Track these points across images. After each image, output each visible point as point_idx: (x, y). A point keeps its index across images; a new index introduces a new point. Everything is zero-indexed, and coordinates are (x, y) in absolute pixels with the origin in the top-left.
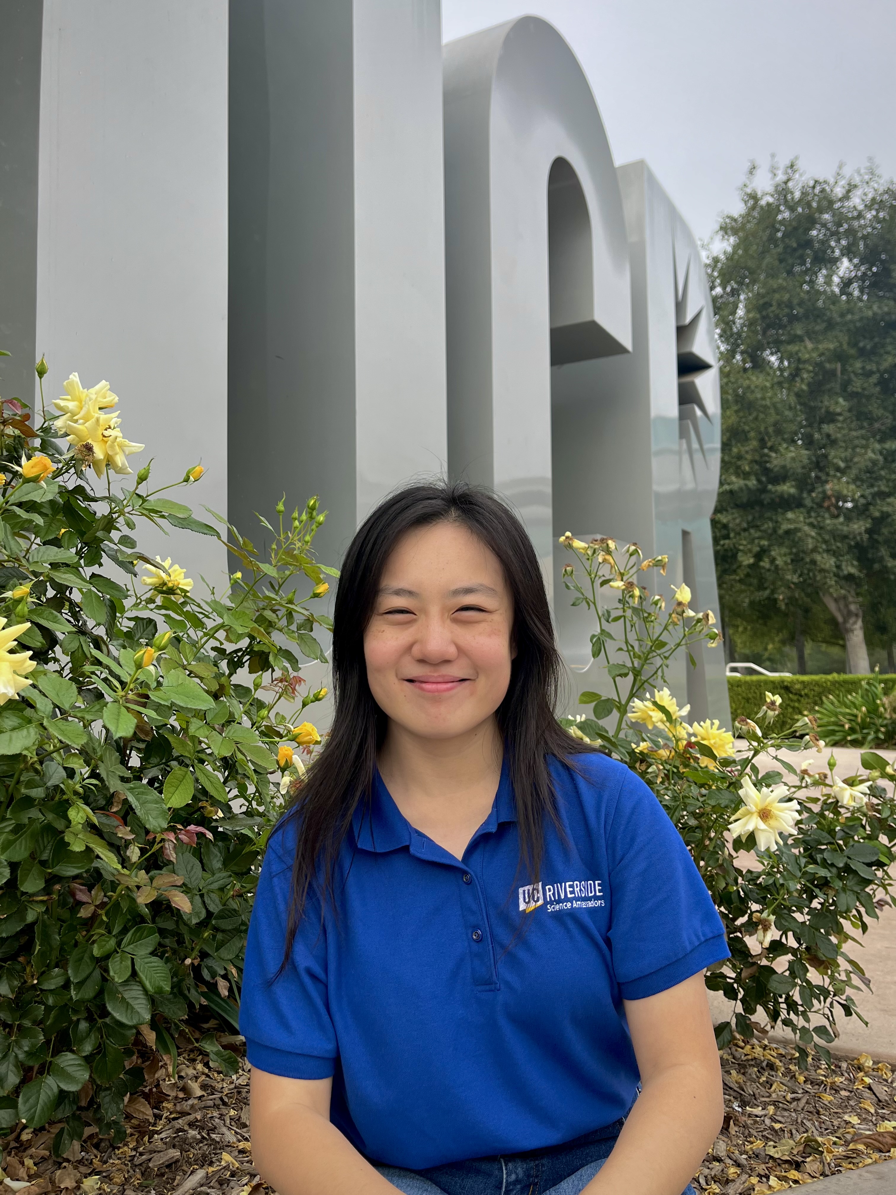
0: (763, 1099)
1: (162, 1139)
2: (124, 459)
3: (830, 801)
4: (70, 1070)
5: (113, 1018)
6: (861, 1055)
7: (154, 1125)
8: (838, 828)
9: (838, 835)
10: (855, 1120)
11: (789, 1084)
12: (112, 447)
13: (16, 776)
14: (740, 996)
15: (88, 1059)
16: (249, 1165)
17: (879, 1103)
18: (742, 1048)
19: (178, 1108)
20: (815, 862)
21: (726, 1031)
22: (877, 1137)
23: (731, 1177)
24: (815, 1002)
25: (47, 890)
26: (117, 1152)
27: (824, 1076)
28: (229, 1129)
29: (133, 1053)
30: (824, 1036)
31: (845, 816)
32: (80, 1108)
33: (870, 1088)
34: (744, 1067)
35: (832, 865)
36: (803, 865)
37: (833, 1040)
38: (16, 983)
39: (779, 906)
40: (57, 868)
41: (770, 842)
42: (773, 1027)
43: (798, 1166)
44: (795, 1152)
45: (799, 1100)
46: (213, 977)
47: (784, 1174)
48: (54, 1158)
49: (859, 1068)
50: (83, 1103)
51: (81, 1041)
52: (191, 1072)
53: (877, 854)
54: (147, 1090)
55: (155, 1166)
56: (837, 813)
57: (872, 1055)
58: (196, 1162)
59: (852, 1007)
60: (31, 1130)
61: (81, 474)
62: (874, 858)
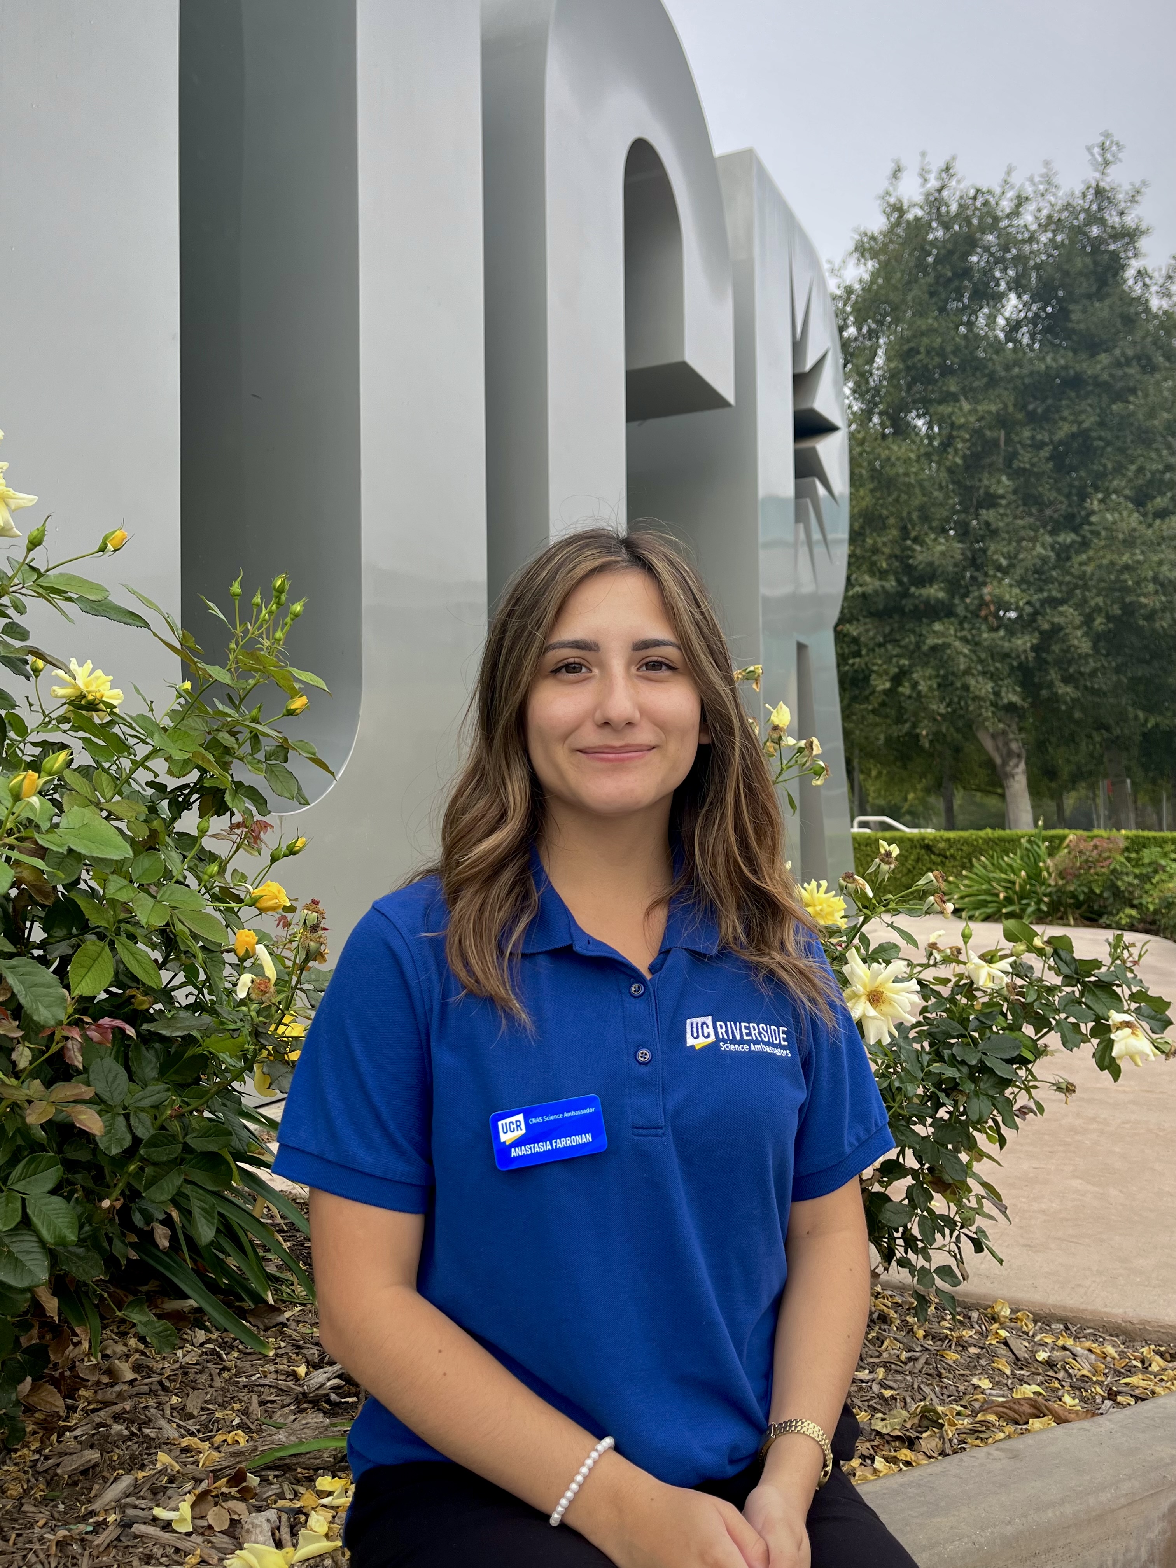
0: (872, 1360)
1: (76, 1438)
2: (8, 518)
3: (963, 982)
6: (996, 1302)
7: (66, 1419)
8: (972, 1017)
9: (973, 1024)
10: (985, 1384)
11: (905, 1340)
16: (194, 1467)
17: (1017, 1362)
19: (100, 1397)
20: (942, 1060)
22: (1012, 1404)
24: (938, 1236)
26: (13, 1455)
27: (950, 1329)
28: (170, 1421)
29: (32, 1326)
30: (949, 1279)
31: (981, 1000)
33: (1006, 1344)
35: (963, 1062)
36: (925, 1064)
37: (959, 1283)
41: (882, 1034)
42: (886, 1269)
43: (911, 1443)
44: (908, 1426)
45: (916, 1359)
46: (148, 1223)
47: (893, 1454)
49: (993, 1318)
52: (120, 1349)
53: (1018, 1047)
54: (57, 1374)
55: (65, 1473)
56: (971, 997)
57: (1010, 1302)
58: (121, 1465)
59: (984, 1241)
62: (1015, 1052)
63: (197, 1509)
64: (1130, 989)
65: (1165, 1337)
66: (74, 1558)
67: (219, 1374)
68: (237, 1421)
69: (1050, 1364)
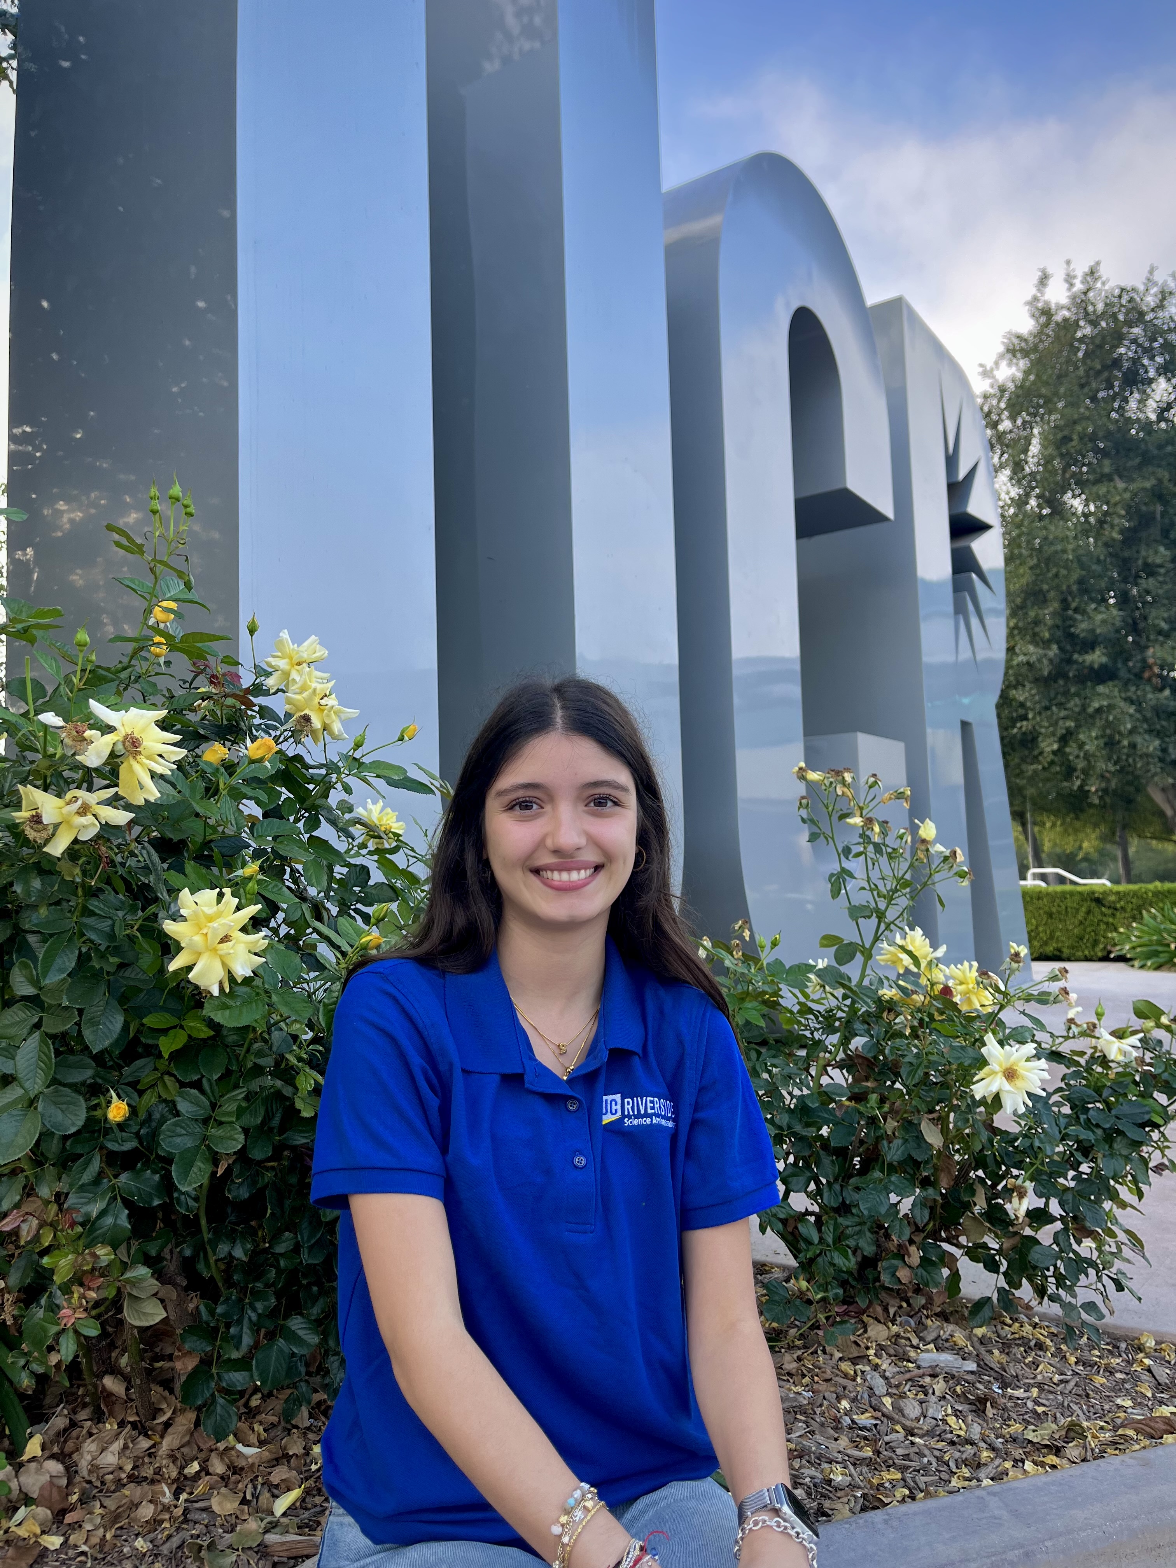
0: (1027, 1381)
2: (339, 725)
3: (1098, 1054)
4: (301, 1333)
6: (1142, 1334)
8: (1107, 1084)
10: (1128, 1403)
11: (1058, 1365)
12: (328, 716)
13: (246, 1046)
14: (1003, 1269)
15: (317, 1323)
17: (1159, 1386)
18: (1010, 1326)
20: (1079, 1123)
21: (986, 1307)
22: (1151, 1422)
23: (983, 1461)
24: (1082, 1277)
25: (278, 1156)
27: (1099, 1357)
30: (1093, 1314)
31: (1115, 1071)
33: (1149, 1370)
34: (1009, 1346)
35: (1098, 1126)
36: (1062, 1126)
37: (1103, 1317)
38: (249, 1246)
39: (1037, 1169)
41: (1017, 1102)
42: (1040, 1303)
43: (1058, 1451)
44: (1057, 1436)
45: (1067, 1382)
47: (1042, 1459)
48: (283, 1424)
49: (1139, 1349)
51: (310, 1303)
53: (1148, 1113)
56: (1106, 1067)
57: (1154, 1334)
59: (1124, 1282)
60: (259, 1395)
61: (298, 742)
62: (1147, 1117)
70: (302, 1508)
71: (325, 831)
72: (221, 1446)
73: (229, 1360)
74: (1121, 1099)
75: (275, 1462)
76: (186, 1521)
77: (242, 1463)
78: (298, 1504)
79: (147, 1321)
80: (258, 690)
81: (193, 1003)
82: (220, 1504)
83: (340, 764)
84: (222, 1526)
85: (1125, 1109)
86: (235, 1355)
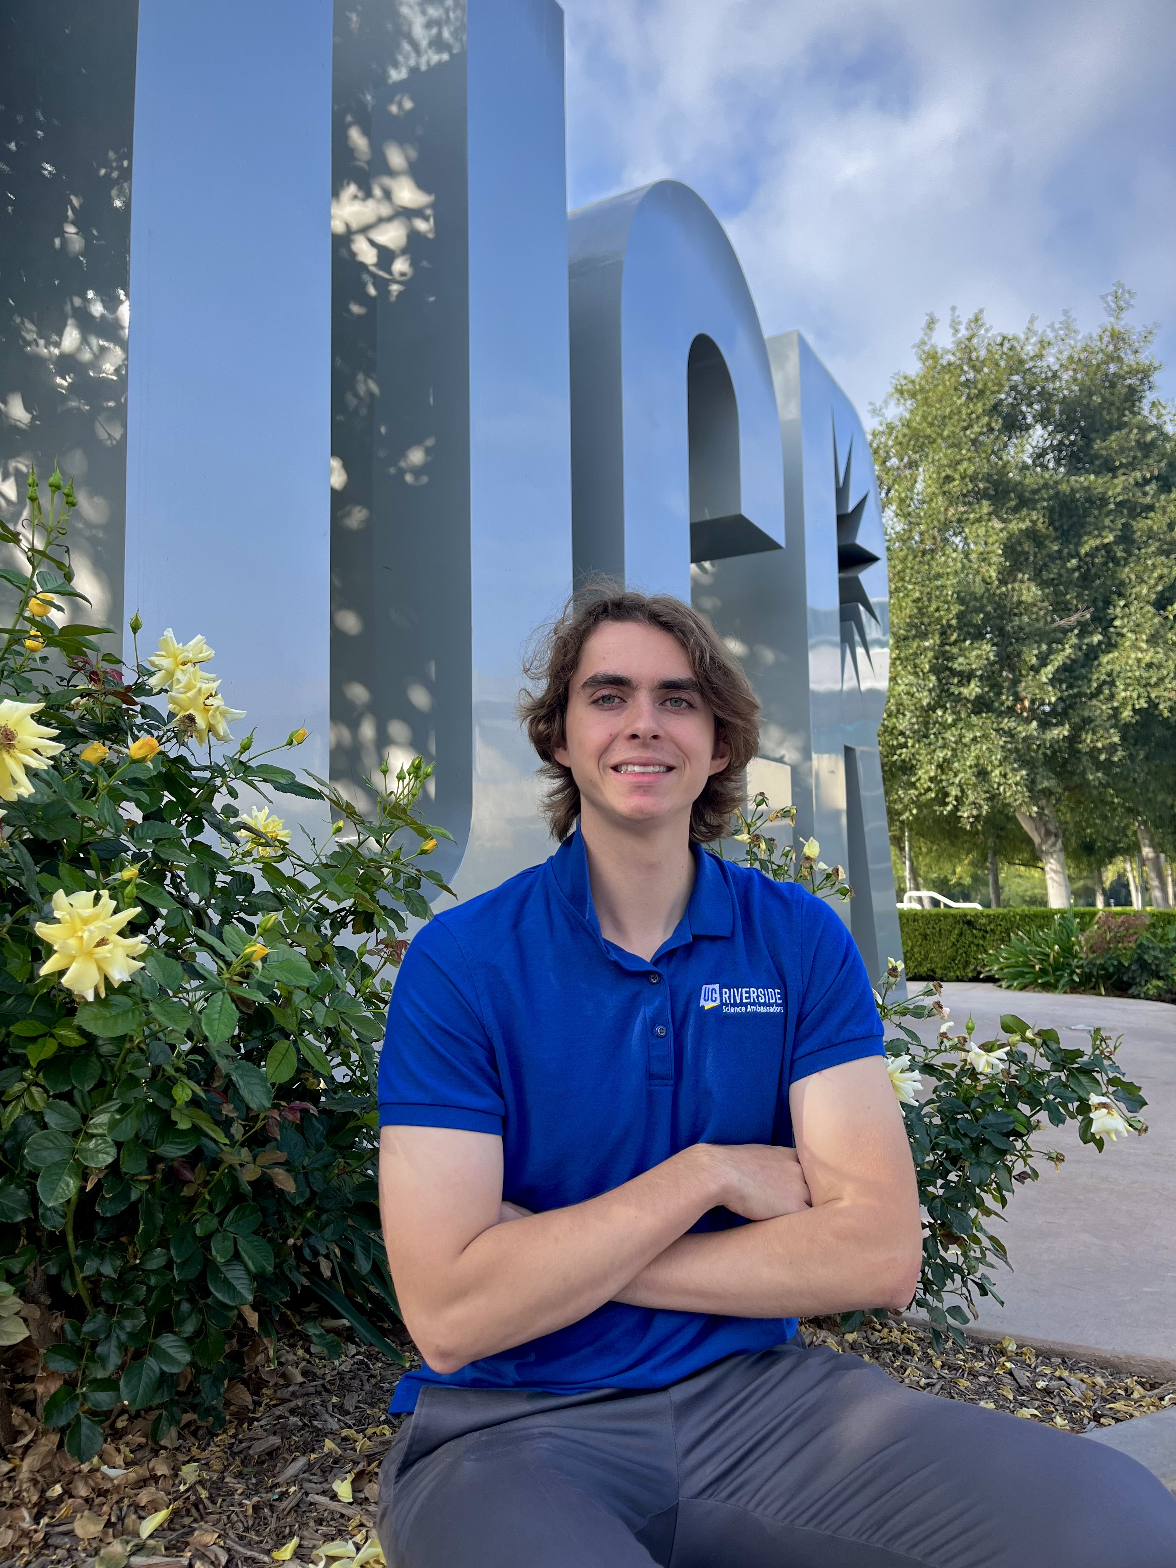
1: (262, 1426)
2: (226, 726)
3: (967, 1067)
4: (171, 1351)
5: (215, 1298)
6: (1004, 1338)
7: (254, 1412)
8: (975, 1096)
11: (925, 1369)
12: (214, 716)
13: (122, 1056)
15: (189, 1340)
16: (352, 1452)
17: (1020, 1389)
18: (879, 1331)
19: (278, 1395)
20: (948, 1132)
24: (948, 1282)
25: (152, 1170)
26: (216, 1440)
27: (964, 1361)
28: (332, 1416)
29: (234, 1336)
30: (959, 1318)
31: (983, 1083)
32: (179, 1393)
33: (1011, 1373)
34: (878, 1352)
35: (965, 1135)
37: (968, 1320)
38: (119, 1263)
40: (162, 1148)
45: (933, 1385)
46: (316, 1257)
48: (151, 1445)
49: (1002, 1353)
50: (182, 1388)
51: (182, 1321)
52: (291, 1357)
53: (1013, 1122)
54: (246, 1375)
55: (255, 1453)
56: (974, 1079)
57: (1016, 1338)
58: (297, 1449)
59: (988, 1287)
60: (126, 1416)
61: (183, 744)
62: (1011, 1126)
63: (356, 1484)
64: (1107, 1075)
65: (1146, 1370)
66: (265, 1518)
67: (368, 1380)
68: (383, 1418)
69: (1047, 1391)
70: (169, 1529)
71: (209, 836)
72: (85, 1467)
73: (95, 1380)
74: (988, 1110)
75: (142, 1484)
76: (46, 1546)
77: (109, 1486)
78: (166, 1525)
79: (8, 1340)
80: (141, 689)
81: (64, 1011)
82: (83, 1527)
83: (226, 767)
84: (85, 1550)
85: (991, 1118)
86: (101, 1374)
